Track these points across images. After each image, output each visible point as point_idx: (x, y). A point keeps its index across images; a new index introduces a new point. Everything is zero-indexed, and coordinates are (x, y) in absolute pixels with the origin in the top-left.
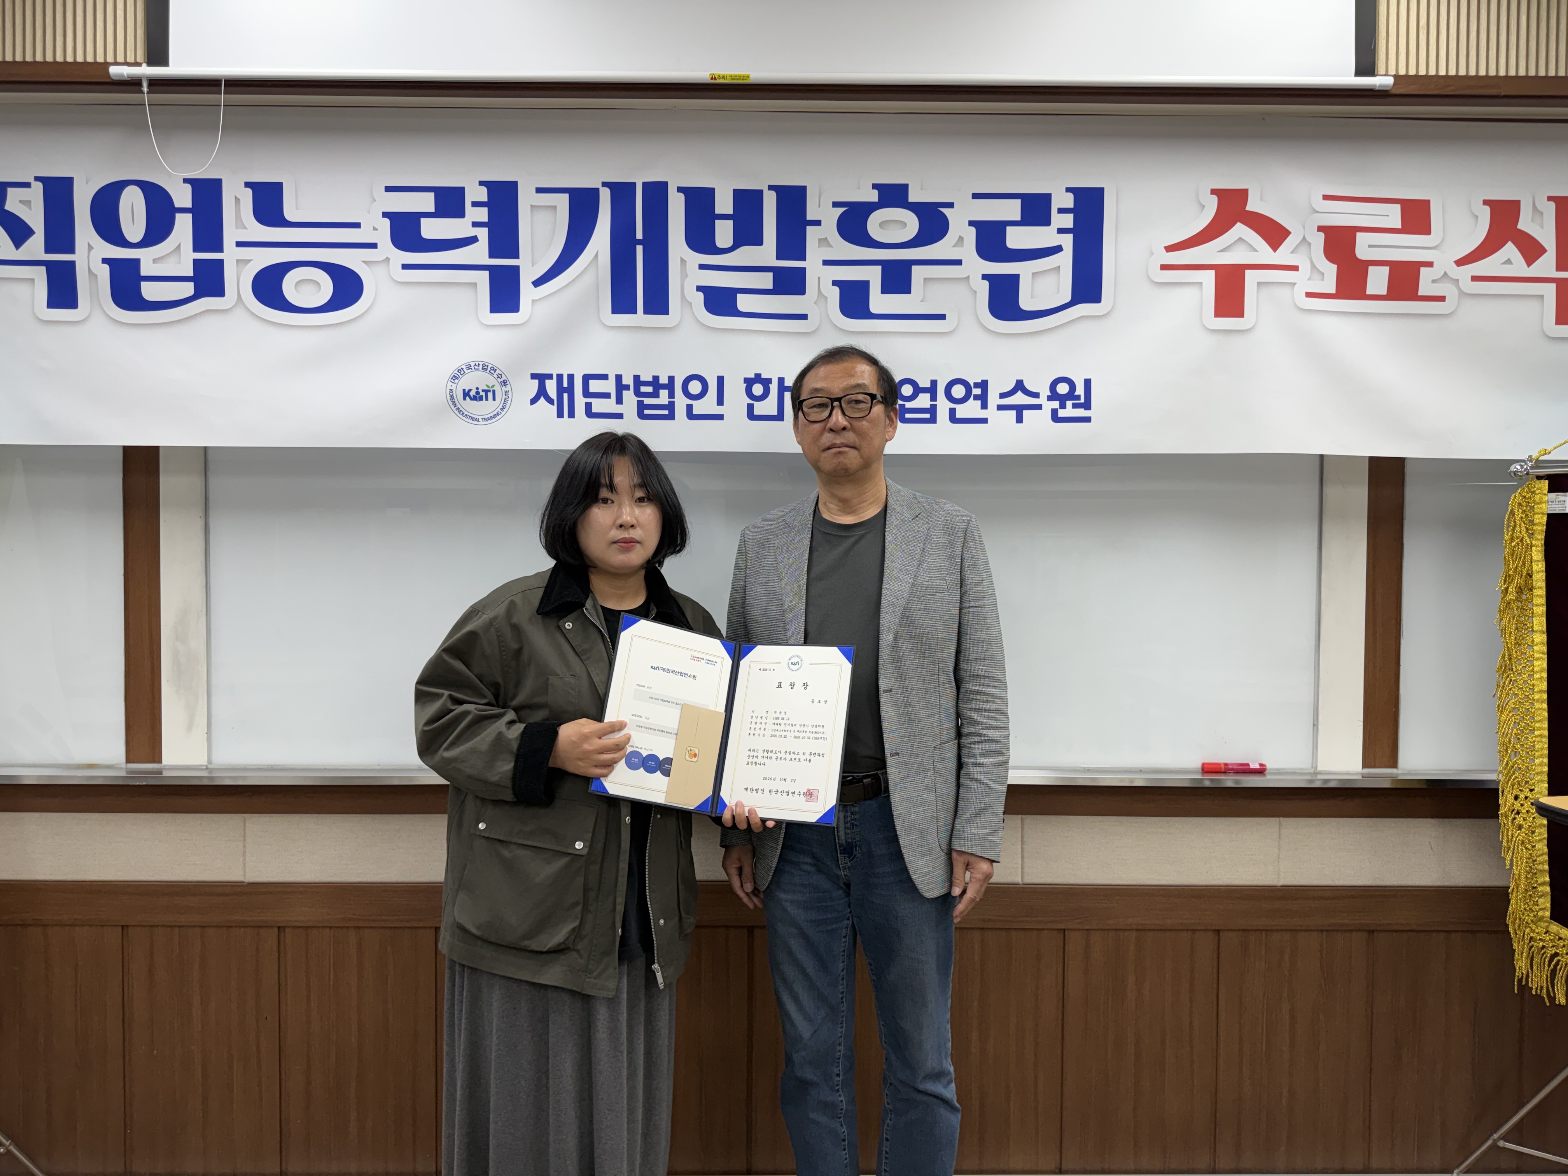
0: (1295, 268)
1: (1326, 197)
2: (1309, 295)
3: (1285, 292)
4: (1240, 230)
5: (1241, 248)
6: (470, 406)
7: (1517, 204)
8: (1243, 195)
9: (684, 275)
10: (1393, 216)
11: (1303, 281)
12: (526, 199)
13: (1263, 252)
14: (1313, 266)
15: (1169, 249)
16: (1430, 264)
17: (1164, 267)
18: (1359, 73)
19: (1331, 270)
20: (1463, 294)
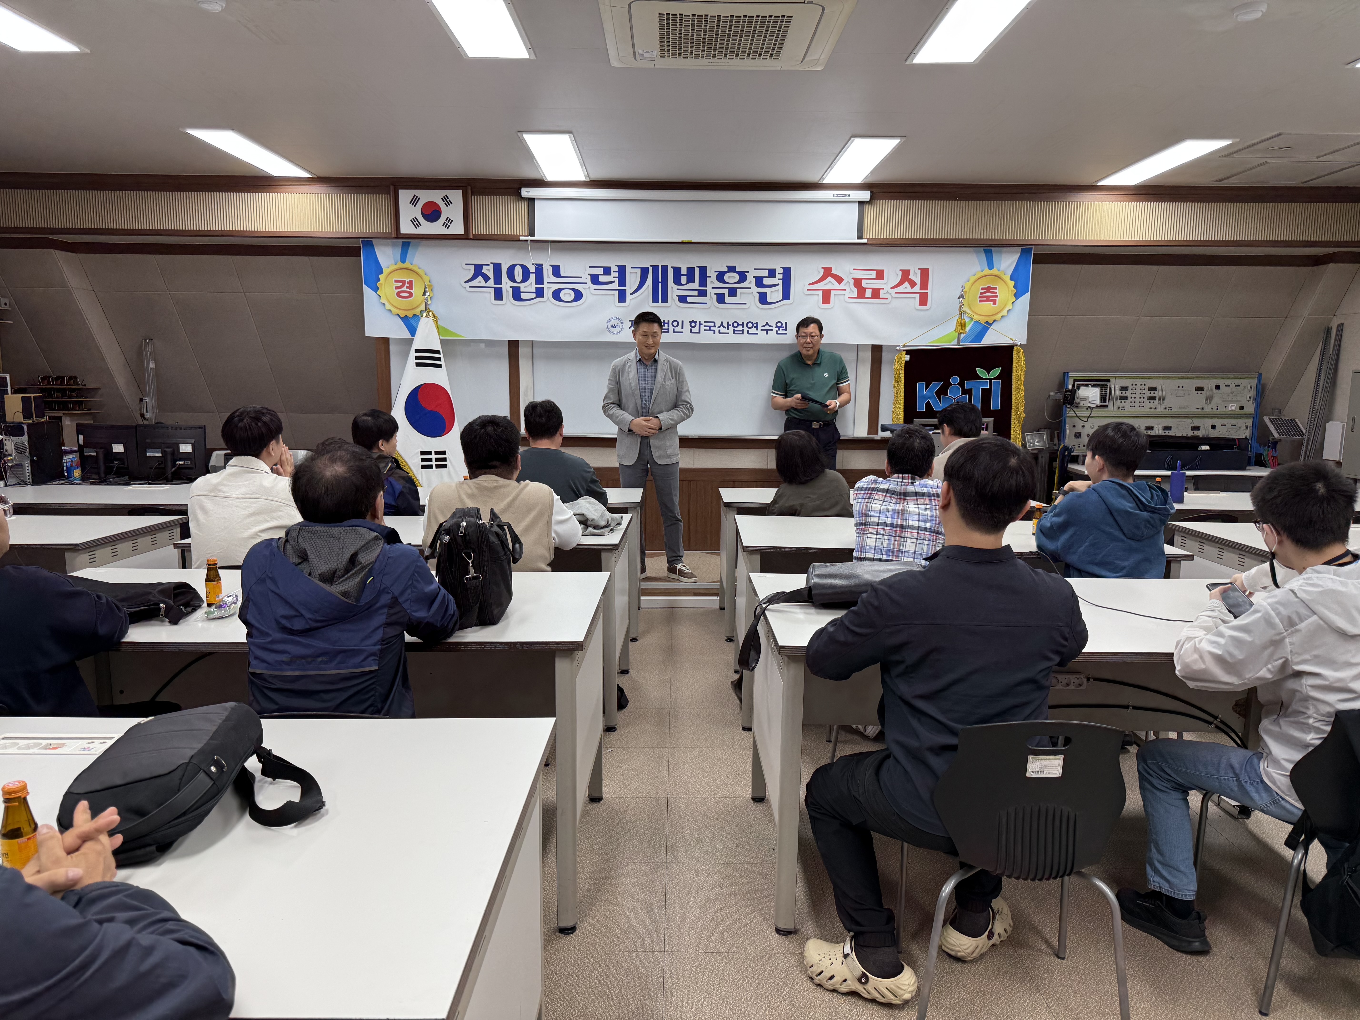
0: (845, 290)
1: (854, 269)
2: (849, 298)
3: (842, 297)
4: (830, 279)
5: (830, 284)
6: (613, 329)
7: (909, 271)
8: (831, 269)
9: (673, 291)
10: (874, 275)
11: (847, 294)
12: (628, 270)
13: (836, 285)
14: (851, 289)
15: (809, 284)
16: (883, 289)
17: (808, 290)
18: (858, 238)
19: (856, 290)
20: (892, 297)
